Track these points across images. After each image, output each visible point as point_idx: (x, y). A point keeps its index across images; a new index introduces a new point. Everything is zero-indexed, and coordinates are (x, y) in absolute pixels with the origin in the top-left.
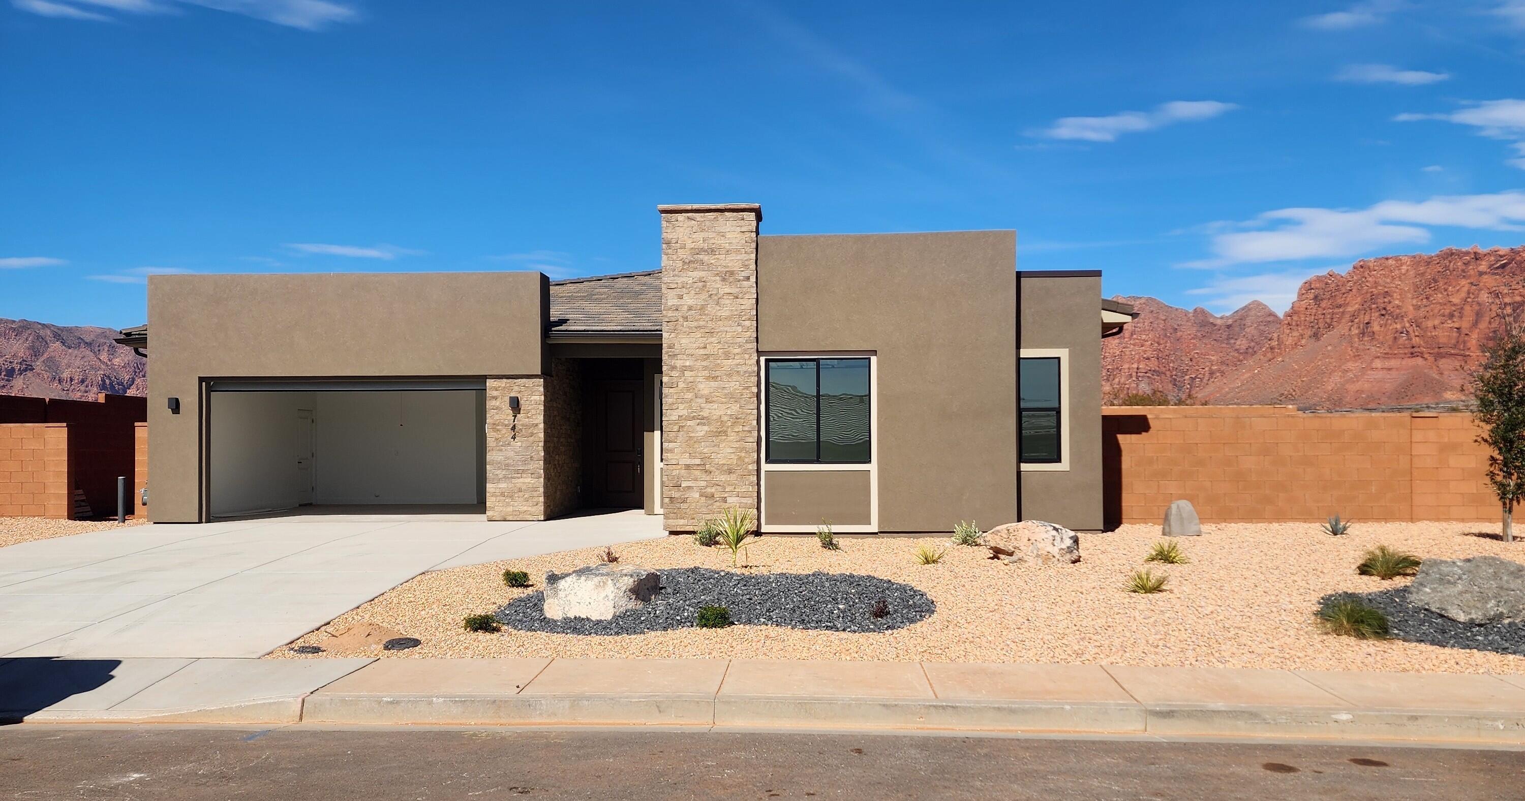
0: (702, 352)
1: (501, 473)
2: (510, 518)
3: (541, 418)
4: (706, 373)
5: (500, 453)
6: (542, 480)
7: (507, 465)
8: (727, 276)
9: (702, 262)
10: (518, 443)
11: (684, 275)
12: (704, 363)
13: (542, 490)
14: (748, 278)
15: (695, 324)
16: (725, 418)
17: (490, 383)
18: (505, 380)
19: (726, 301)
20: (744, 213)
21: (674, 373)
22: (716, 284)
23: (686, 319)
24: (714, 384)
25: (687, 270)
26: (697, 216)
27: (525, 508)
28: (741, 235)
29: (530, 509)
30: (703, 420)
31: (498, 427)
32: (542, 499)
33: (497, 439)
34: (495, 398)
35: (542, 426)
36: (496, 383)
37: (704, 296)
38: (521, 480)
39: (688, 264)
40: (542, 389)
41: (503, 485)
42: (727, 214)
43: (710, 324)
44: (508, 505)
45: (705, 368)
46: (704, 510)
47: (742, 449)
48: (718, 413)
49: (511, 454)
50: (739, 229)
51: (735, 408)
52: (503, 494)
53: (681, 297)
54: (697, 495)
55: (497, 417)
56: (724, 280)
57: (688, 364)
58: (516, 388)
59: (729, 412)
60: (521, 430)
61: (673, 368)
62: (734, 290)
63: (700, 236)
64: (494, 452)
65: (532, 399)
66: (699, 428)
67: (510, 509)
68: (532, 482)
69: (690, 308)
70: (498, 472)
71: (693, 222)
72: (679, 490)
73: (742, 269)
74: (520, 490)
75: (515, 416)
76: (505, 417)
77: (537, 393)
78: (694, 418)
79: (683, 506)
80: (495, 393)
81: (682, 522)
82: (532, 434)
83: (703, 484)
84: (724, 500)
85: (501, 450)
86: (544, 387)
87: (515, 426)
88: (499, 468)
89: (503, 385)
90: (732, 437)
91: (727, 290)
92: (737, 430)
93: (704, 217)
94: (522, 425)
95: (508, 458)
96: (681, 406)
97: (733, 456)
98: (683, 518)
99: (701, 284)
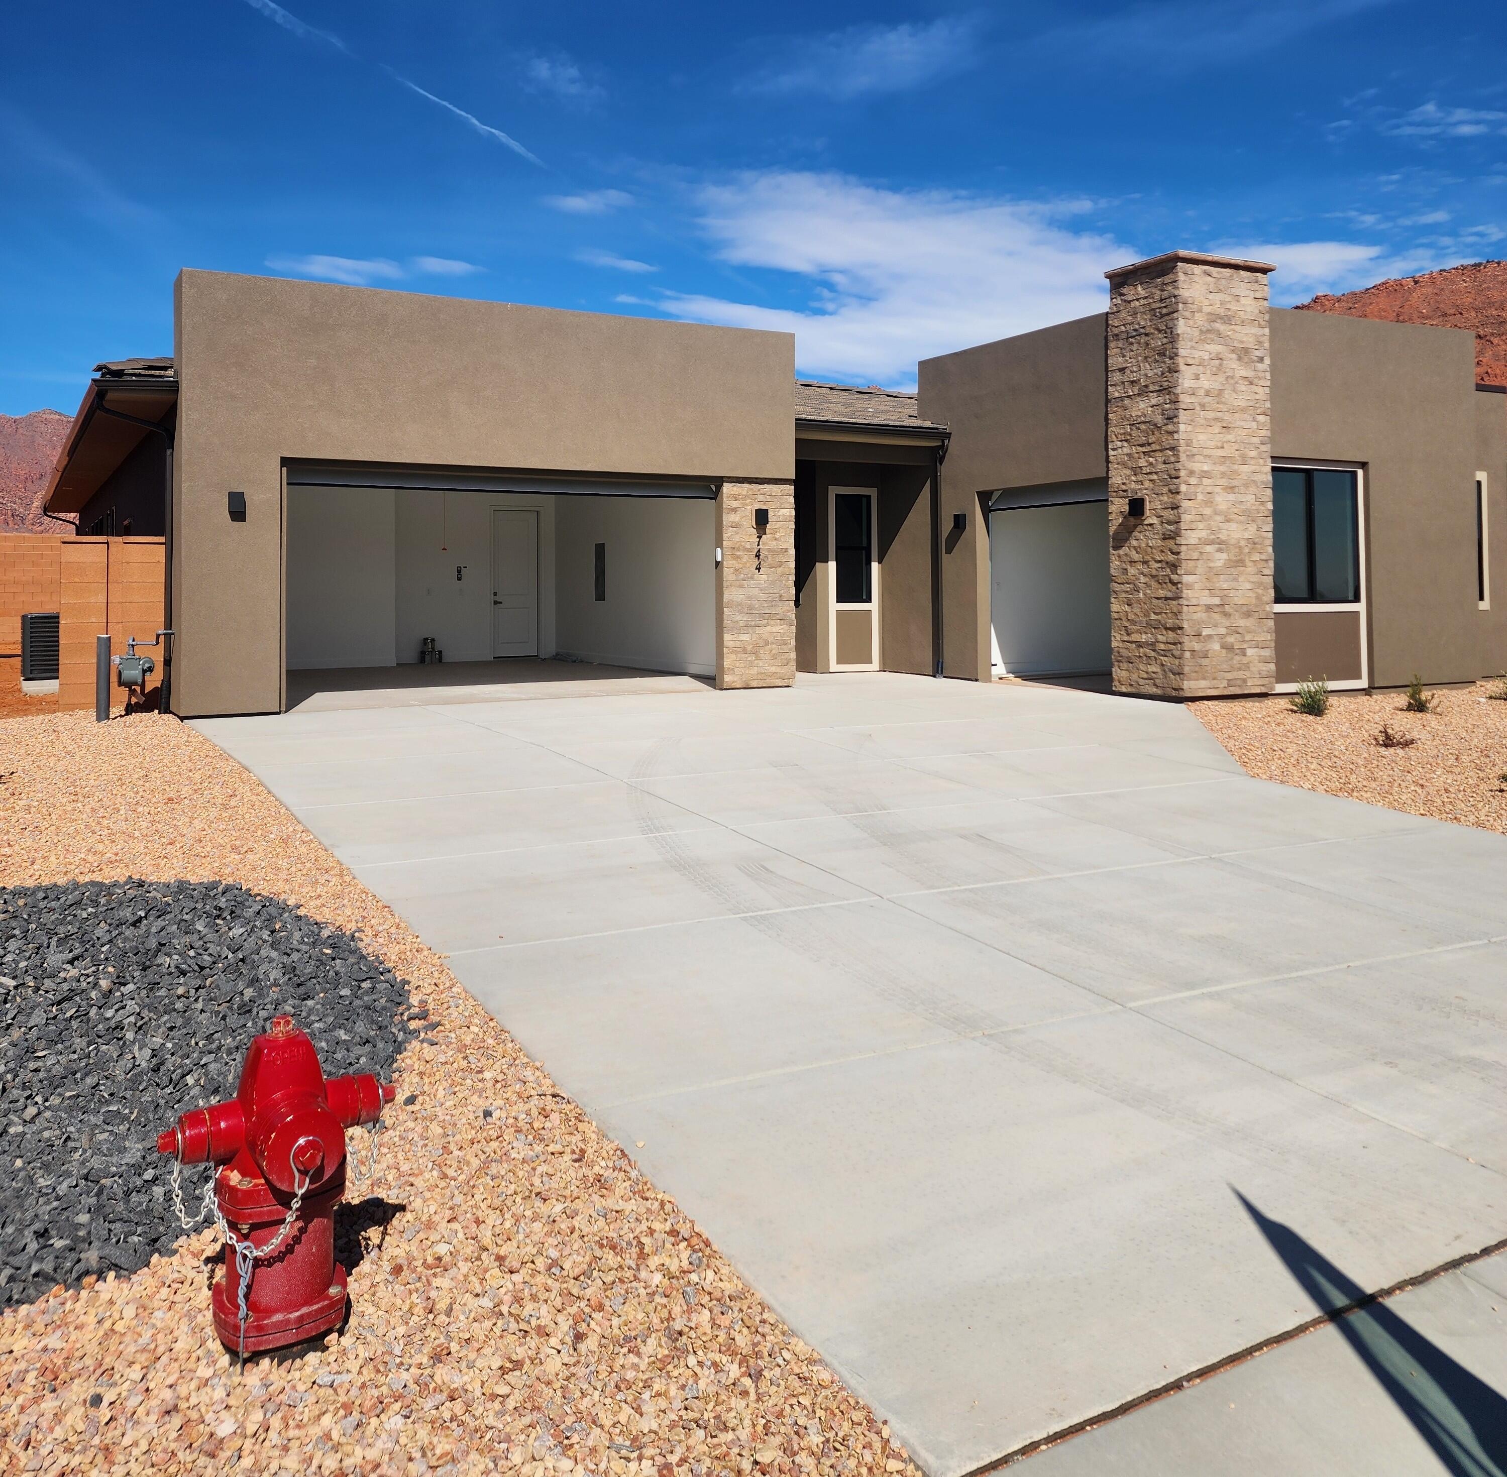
0: (1220, 453)
1: (741, 619)
2: (754, 684)
3: (792, 541)
4: (1223, 482)
5: (741, 591)
6: (794, 628)
7: (750, 607)
8: (1243, 354)
9: (1219, 334)
10: (763, 577)
11: (1201, 348)
12: (1222, 468)
13: (793, 642)
14: (1261, 359)
15: (1211, 415)
16: (1243, 543)
17: (727, 488)
18: (746, 485)
19: (1242, 386)
20: (1258, 274)
21: (1193, 481)
22: (1232, 364)
23: (1203, 407)
24: (1232, 497)
25: (1204, 341)
26: (1214, 270)
27: (773, 669)
28: (1254, 302)
29: (778, 670)
30: (1221, 545)
31: (738, 553)
32: (793, 655)
33: (736, 570)
34: (734, 510)
35: (792, 552)
36: (735, 489)
37: (1221, 378)
38: (768, 629)
39: (1207, 334)
40: (792, 500)
41: (745, 637)
42: (1242, 272)
43: (1227, 416)
44: (751, 665)
45: (1223, 475)
46: (1225, 667)
47: (1260, 584)
48: (1236, 535)
49: (756, 591)
50: (1252, 294)
51: (1252, 530)
52: (744, 650)
53: (1197, 377)
54: (1217, 647)
55: (737, 538)
56: (1240, 359)
57: (1206, 468)
58: (761, 498)
59: (1246, 535)
60: (766, 557)
61: (1191, 473)
62: (1250, 374)
63: (1217, 297)
64: (733, 589)
65: (780, 513)
66: (1219, 555)
67: (754, 671)
68: (781, 631)
69: (1208, 394)
70: (739, 618)
71: (1210, 278)
72: (1199, 640)
73: (1256, 347)
74: (767, 644)
75: (760, 537)
76: (747, 538)
77: (786, 506)
78: (1212, 543)
79: (1205, 662)
80: (735, 504)
81: (1203, 683)
82: (781, 564)
83: (1223, 631)
84: (1243, 652)
85: (741, 586)
86: (795, 497)
87: (759, 551)
88: (740, 612)
89: (745, 493)
90: (1251, 569)
91: (1243, 373)
92: (1254, 559)
93: (1221, 273)
94: (769, 550)
95: (750, 598)
96: (1201, 526)
97: (1250, 594)
98: (1204, 679)
99: (1217, 362)
